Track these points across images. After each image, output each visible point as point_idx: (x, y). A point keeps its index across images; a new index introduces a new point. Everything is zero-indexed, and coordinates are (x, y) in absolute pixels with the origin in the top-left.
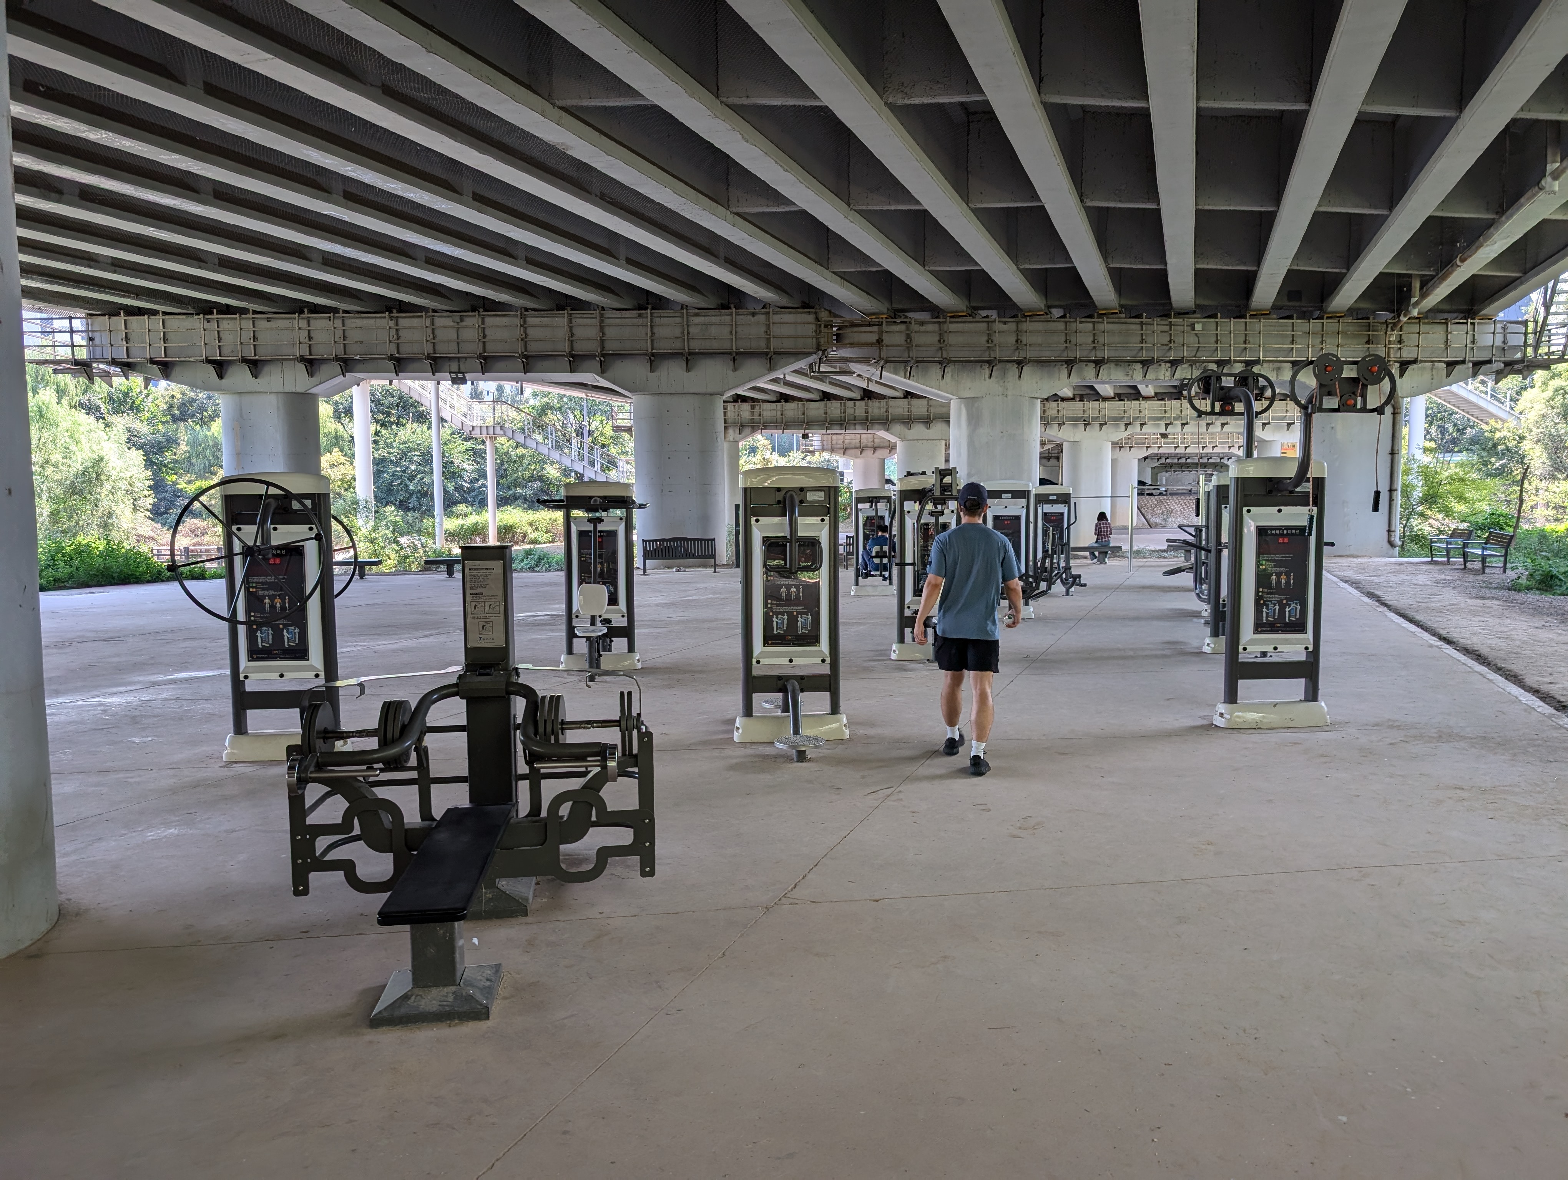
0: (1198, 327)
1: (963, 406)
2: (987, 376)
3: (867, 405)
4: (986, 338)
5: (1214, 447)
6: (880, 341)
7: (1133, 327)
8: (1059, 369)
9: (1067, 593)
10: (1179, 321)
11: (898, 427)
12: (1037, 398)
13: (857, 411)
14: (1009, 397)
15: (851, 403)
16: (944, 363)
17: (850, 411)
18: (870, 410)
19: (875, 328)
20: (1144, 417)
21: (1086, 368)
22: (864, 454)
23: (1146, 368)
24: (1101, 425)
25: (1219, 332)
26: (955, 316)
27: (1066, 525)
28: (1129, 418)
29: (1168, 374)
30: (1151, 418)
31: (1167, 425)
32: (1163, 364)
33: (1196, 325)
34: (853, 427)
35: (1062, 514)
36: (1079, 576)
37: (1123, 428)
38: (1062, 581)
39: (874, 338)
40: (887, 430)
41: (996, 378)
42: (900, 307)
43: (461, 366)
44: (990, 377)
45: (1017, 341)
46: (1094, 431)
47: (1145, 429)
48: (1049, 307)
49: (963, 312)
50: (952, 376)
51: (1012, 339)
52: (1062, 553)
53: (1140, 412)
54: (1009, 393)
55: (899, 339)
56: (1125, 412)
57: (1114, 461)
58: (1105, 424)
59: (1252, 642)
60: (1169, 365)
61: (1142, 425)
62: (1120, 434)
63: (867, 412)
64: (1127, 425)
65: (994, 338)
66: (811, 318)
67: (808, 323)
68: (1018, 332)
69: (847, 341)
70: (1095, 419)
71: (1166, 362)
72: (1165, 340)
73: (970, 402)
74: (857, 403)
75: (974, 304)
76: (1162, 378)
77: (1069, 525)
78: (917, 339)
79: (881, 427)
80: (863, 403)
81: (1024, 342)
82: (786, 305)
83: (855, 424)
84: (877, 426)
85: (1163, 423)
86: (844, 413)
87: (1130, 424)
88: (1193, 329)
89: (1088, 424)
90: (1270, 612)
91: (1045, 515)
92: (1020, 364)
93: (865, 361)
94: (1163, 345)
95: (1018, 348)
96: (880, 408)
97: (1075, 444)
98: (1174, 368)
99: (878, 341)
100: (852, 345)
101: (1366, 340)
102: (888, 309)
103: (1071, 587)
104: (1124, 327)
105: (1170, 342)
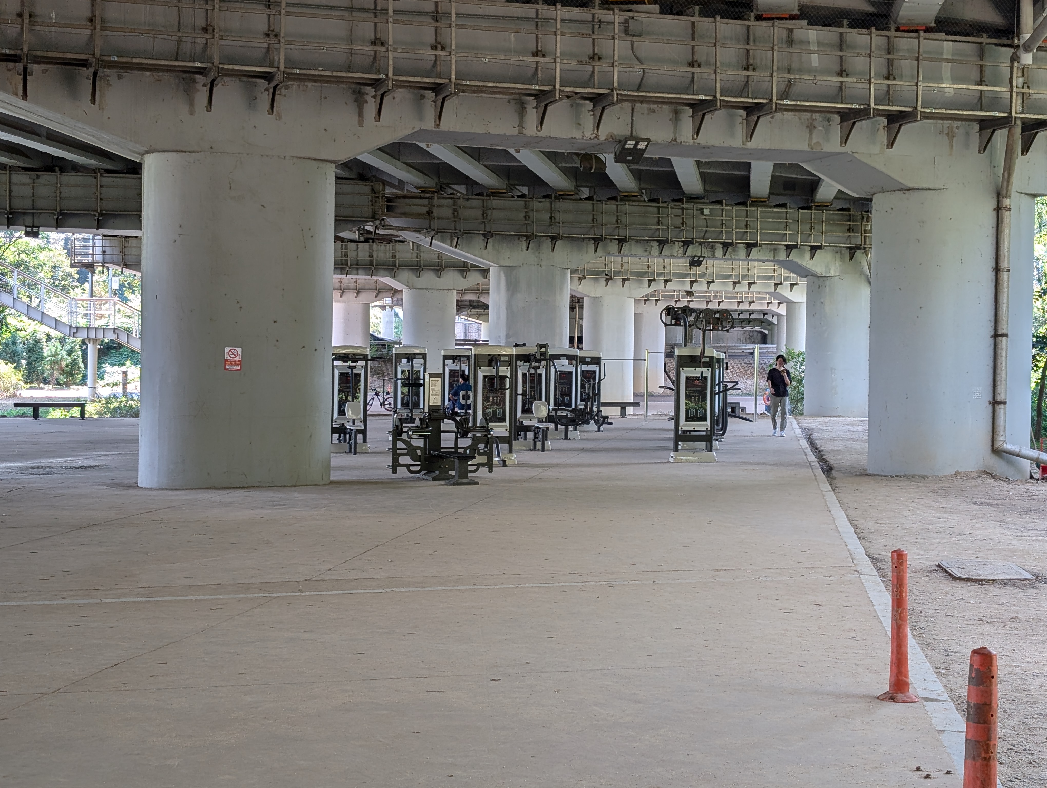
0: (706, 212)
1: (502, 273)
2: (524, 248)
3: (371, 248)
4: (523, 215)
5: (750, 303)
6: (430, 213)
7: (651, 209)
8: (587, 244)
9: (599, 430)
10: (690, 206)
11: (405, 274)
12: (567, 269)
13: (360, 254)
14: (544, 267)
15: (353, 245)
16: (487, 236)
17: (352, 254)
18: (375, 255)
19: (426, 201)
20: (668, 274)
21: (610, 244)
22: (344, 297)
23: (661, 246)
24: (624, 280)
25: (724, 218)
26: (496, 194)
27: (597, 381)
28: (653, 273)
29: (681, 251)
30: (675, 275)
31: (692, 283)
32: (677, 243)
33: (705, 210)
34: (355, 272)
35: (595, 372)
36: (607, 417)
37: (646, 284)
38: (595, 421)
39: (424, 210)
40: (394, 277)
41: (532, 249)
42: (446, 181)
43: (35, 220)
44: (527, 249)
45: (551, 218)
46: (616, 286)
47: (670, 286)
48: (577, 187)
49: (503, 189)
50: (493, 246)
51: (546, 216)
52: (595, 401)
53: (664, 267)
54: (543, 263)
55: (447, 212)
56: (648, 267)
57: (637, 316)
58: (628, 279)
59: (684, 425)
60: (682, 244)
61: (666, 281)
62: (645, 291)
63: (371, 256)
64: (650, 281)
65: (531, 215)
66: (367, 190)
67: (364, 194)
68: (552, 211)
69: (399, 211)
70: (617, 273)
71: (679, 242)
72: (678, 221)
73: (509, 270)
74: (361, 245)
75: (512, 182)
76: (676, 255)
77: (600, 380)
78: (464, 213)
79: (386, 273)
80: (366, 245)
81: (557, 220)
82: (345, 176)
83: (357, 269)
84: (382, 272)
85: (688, 280)
86: (346, 255)
87: (654, 280)
88: (702, 213)
89: (610, 279)
90: (691, 414)
91: (583, 372)
92: (554, 239)
93: (418, 230)
94: (676, 227)
95: (551, 225)
96: (385, 253)
97: (596, 300)
98: (686, 247)
99: (428, 212)
100: (405, 214)
101: (848, 227)
102: (437, 184)
103: (601, 425)
104: (643, 209)
105: (682, 223)
